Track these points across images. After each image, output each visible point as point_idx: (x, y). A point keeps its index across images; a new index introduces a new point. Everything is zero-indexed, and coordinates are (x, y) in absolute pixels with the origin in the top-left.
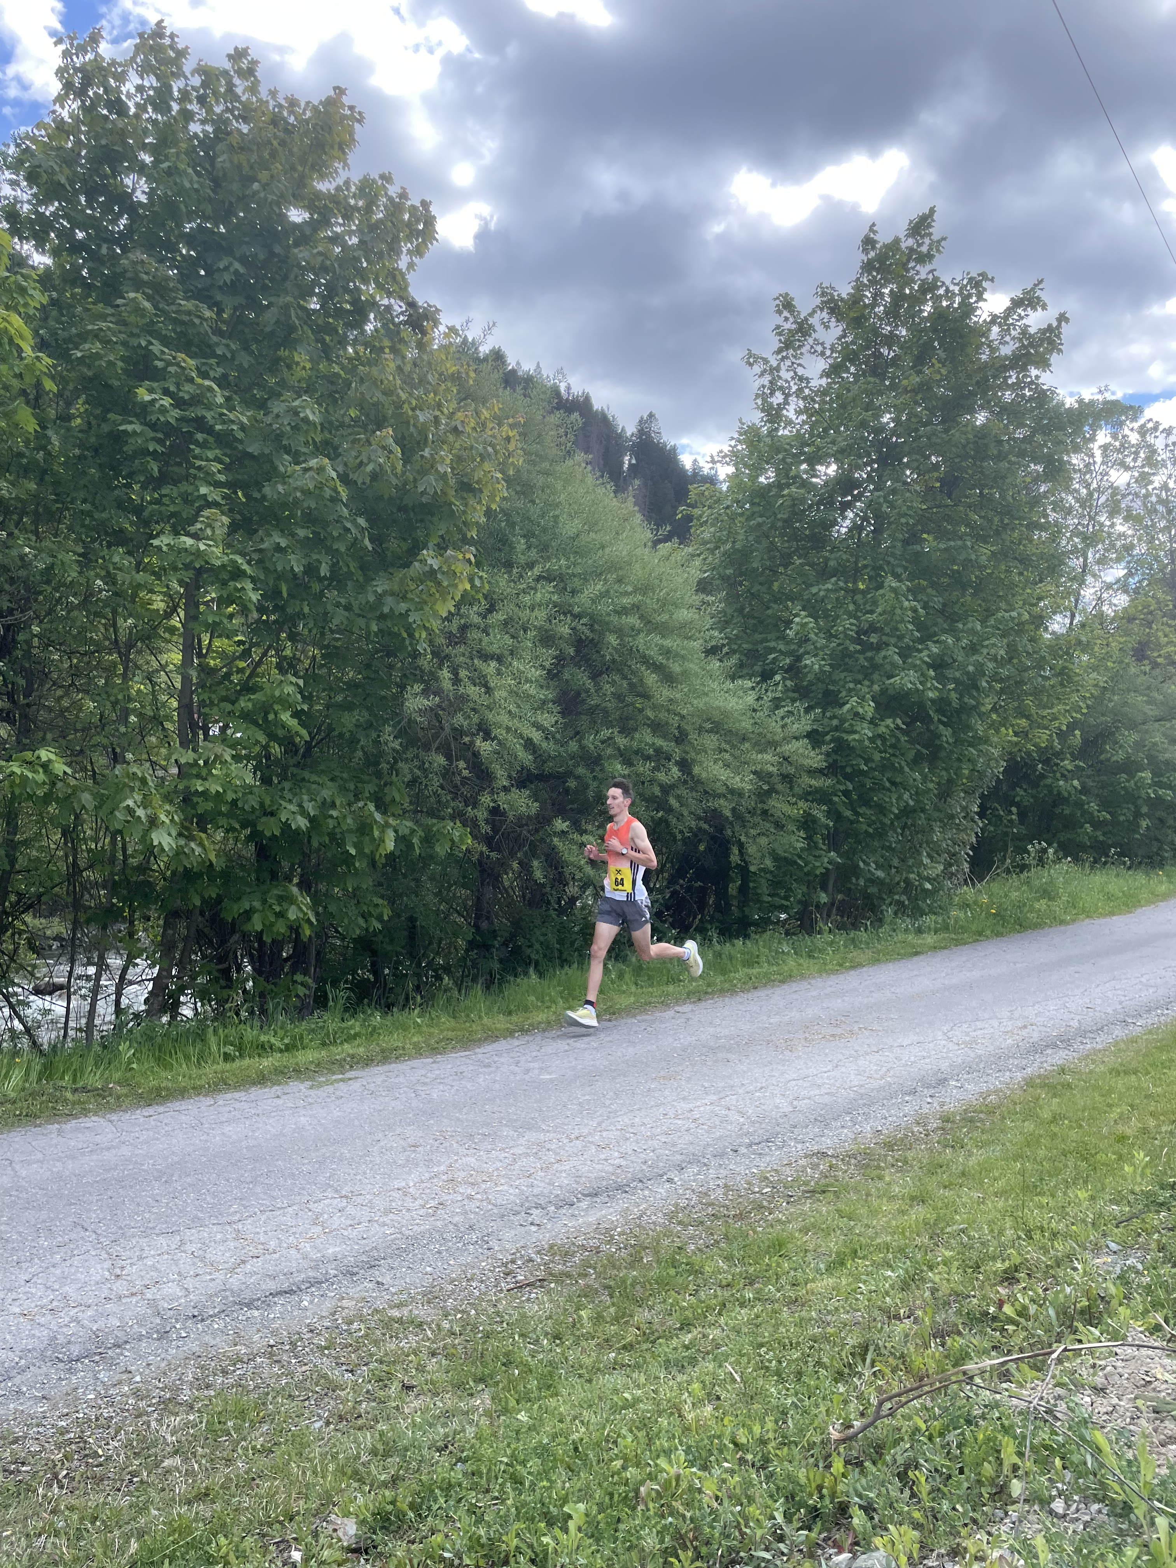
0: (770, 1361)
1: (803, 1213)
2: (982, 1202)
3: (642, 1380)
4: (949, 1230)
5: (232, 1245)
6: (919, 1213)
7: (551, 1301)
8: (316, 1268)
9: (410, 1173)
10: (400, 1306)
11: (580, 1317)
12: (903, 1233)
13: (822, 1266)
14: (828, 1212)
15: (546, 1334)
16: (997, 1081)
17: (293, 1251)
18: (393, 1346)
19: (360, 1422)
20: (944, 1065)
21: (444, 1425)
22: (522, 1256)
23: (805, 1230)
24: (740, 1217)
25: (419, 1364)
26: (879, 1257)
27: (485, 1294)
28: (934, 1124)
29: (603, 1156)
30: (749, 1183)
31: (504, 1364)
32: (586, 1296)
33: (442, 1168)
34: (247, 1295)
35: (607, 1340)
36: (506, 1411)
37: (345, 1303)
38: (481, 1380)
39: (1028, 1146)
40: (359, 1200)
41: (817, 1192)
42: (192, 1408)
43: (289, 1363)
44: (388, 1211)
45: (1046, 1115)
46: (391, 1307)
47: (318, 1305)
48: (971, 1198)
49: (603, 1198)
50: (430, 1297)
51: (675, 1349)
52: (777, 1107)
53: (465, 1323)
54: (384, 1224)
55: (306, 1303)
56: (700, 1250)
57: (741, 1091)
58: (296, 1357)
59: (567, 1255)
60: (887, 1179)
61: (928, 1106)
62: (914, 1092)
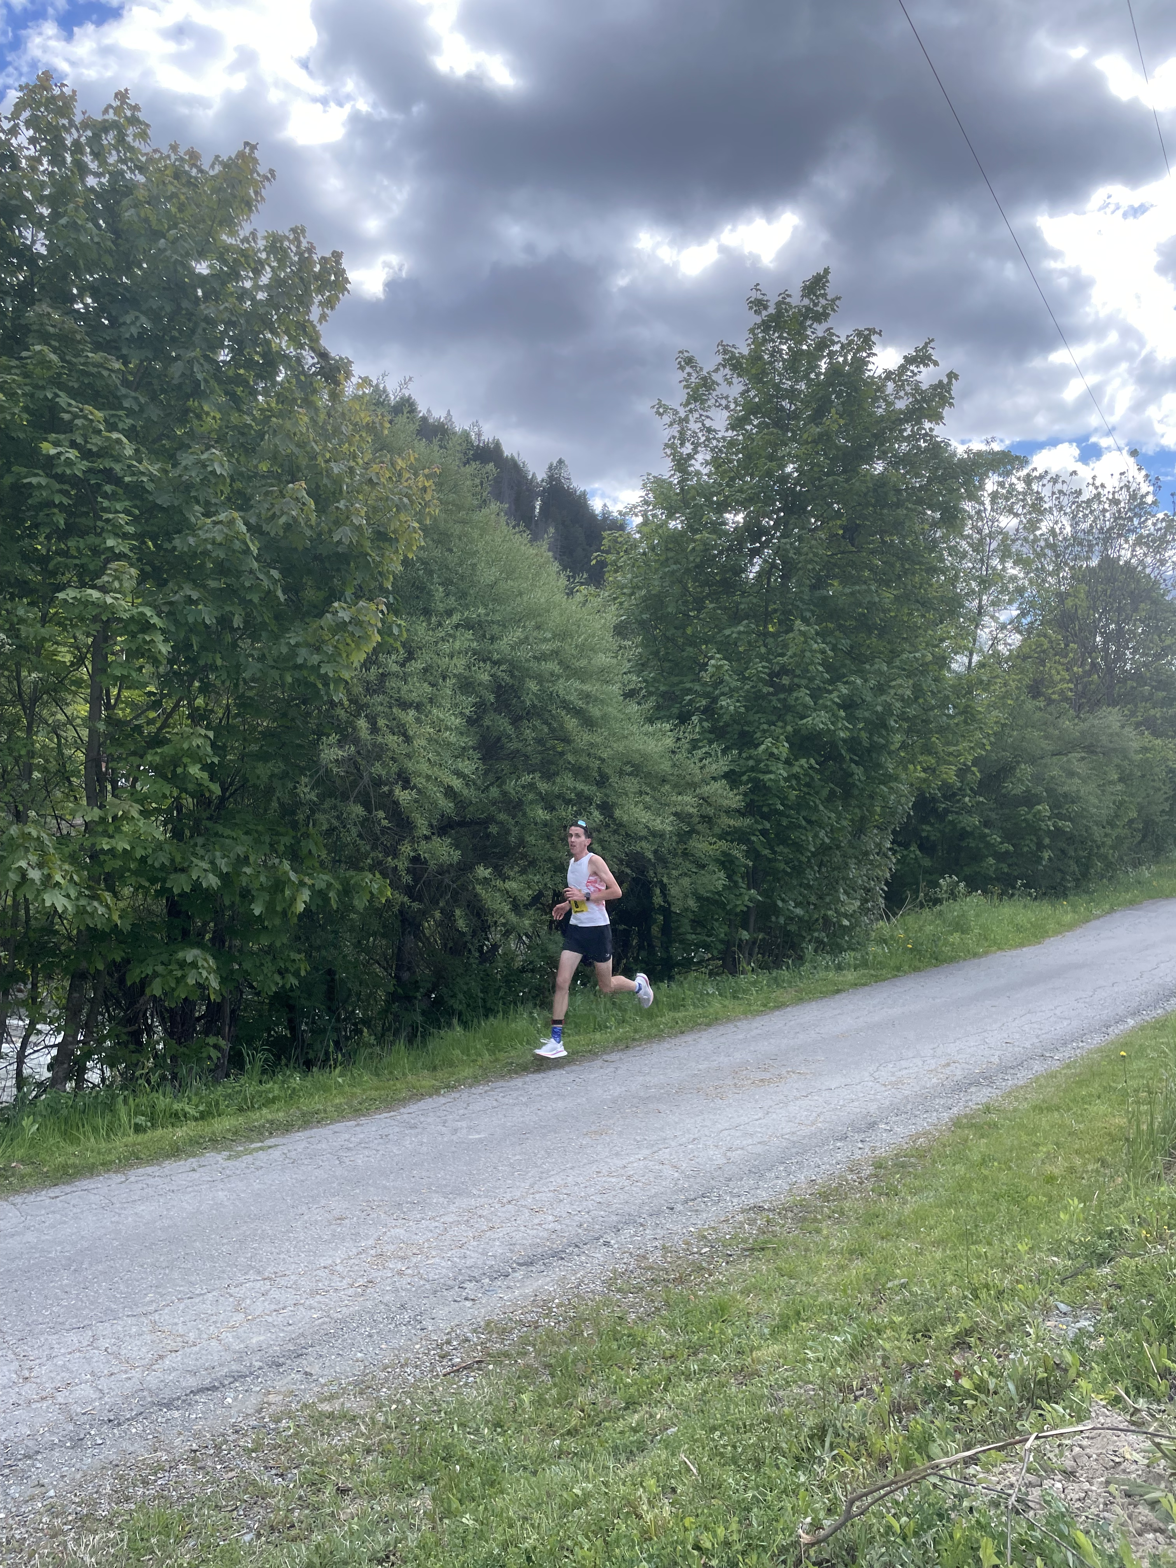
0: (724, 1446)
1: (743, 1273)
2: (919, 1253)
3: (591, 1471)
4: (890, 1285)
5: (148, 1338)
6: (858, 1267)
7: (490, 1385)
8: (240, 1360)
9: (336, 1249)
10: (331, 1398)
11: (521, 1401)
12: (844, 1291)
13: (766, 1331)
14: (768, 1271)
15: (487, 1422)
16: (924, 1122)
17: (214, 1343)
18: (325, 1445)
19: (293, 1532)
20: (873, 1108)
21: (385, 1533)
22: (458, 1336)
23: (745, 1292)
24: (680, 1280)
25: (354, 1464)
26: (822, 1319)
27: (420, 1380)
28: (868, 1171)
29: (536, 1221)
30: (687, 1243)
31: (443, 1459)
32: (527, 1377)
33: (371, 1242)
34: (166, 1394)
35: (550, 1426)
36: (448, 1513)
37: (272, 1398)
38: (421, 1478)
39: (961, 1191)
40: (283, 1282)
41: (756, 1249)
42: (112, 1524)
43: (214, 1469)
44: (314, 1292)
45: (976, 1157)
46: (321, 1401)
47: (243, 1402)
48: (909, 1249)
49: (539, 1266)
50: (363, 1387)
51: (622, 1432)
52: (711, 1160)
53: (400, 1415)
54: (311, 1308)
55: (229, 1400)
56: (641, 1319)
57: (673, 1144)
58: (221, 1462)
59: (504, 1332)
60: (825, 1232)
61: (860, 1152)
62: (845, 1138)
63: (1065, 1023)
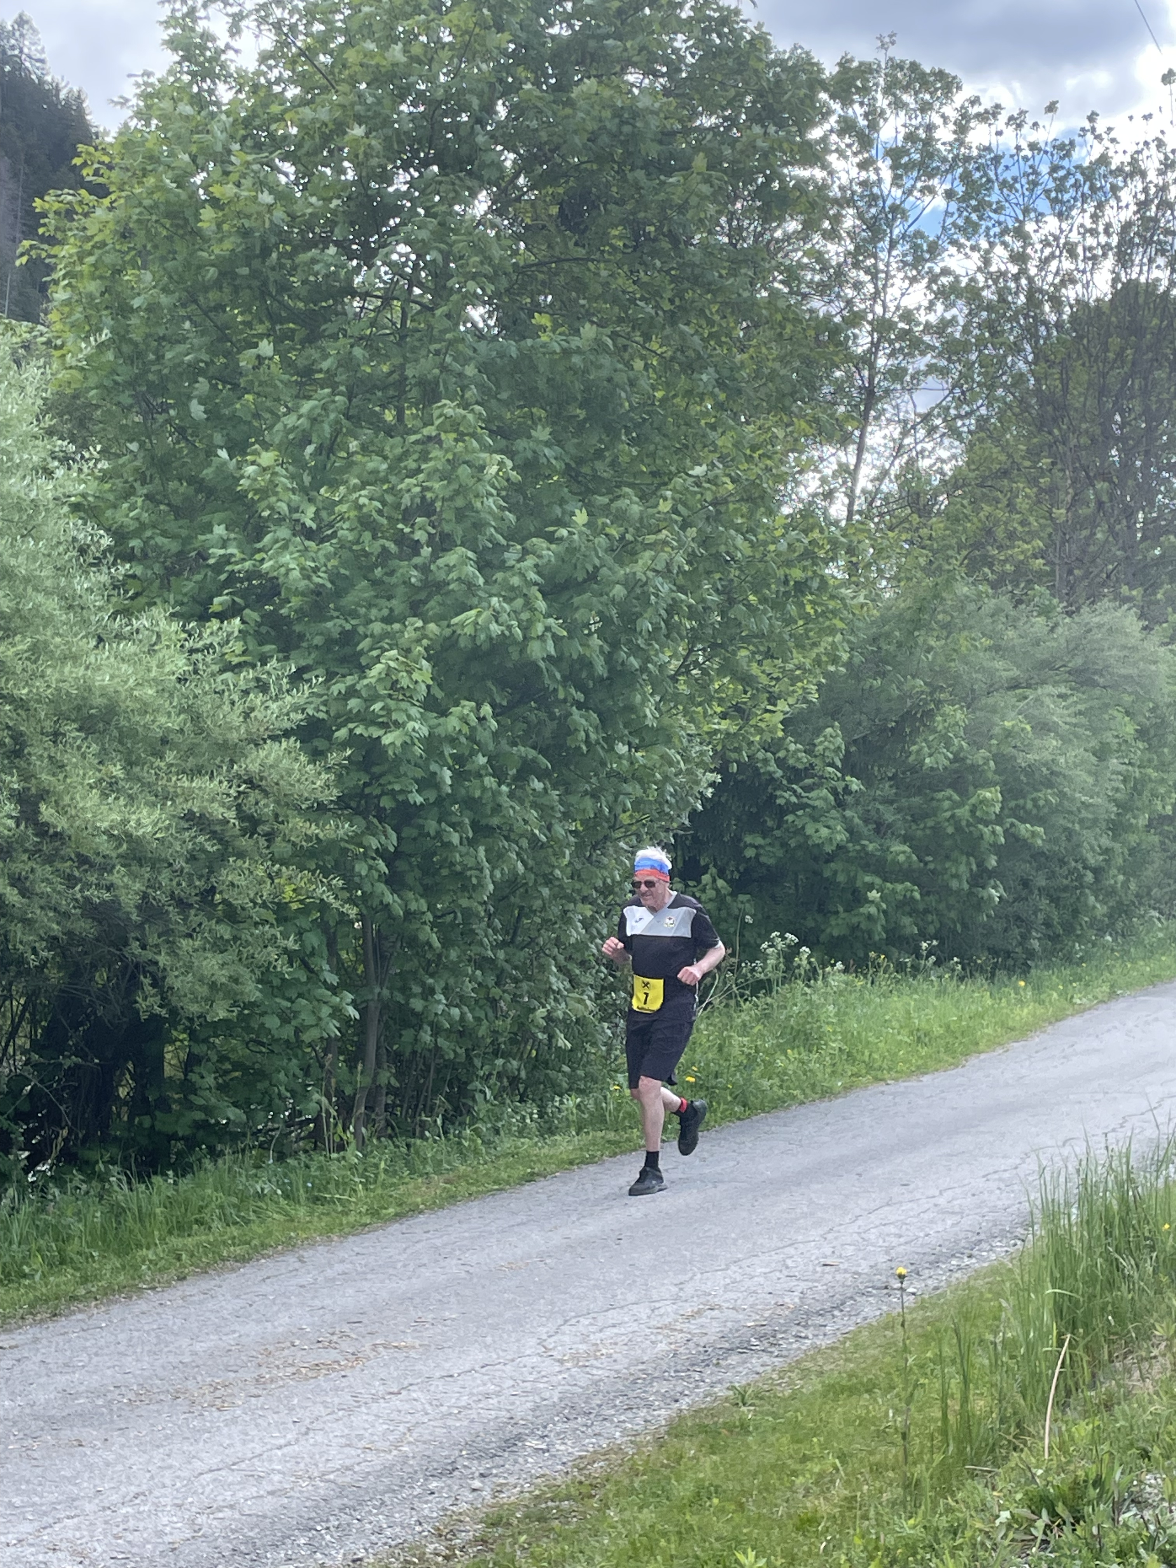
16: (617, 1431)
45: (685, 1492)
61: (471, 1497)
62: (450, 1470)
63: (949, 1222)
